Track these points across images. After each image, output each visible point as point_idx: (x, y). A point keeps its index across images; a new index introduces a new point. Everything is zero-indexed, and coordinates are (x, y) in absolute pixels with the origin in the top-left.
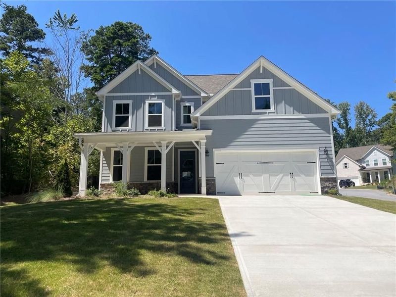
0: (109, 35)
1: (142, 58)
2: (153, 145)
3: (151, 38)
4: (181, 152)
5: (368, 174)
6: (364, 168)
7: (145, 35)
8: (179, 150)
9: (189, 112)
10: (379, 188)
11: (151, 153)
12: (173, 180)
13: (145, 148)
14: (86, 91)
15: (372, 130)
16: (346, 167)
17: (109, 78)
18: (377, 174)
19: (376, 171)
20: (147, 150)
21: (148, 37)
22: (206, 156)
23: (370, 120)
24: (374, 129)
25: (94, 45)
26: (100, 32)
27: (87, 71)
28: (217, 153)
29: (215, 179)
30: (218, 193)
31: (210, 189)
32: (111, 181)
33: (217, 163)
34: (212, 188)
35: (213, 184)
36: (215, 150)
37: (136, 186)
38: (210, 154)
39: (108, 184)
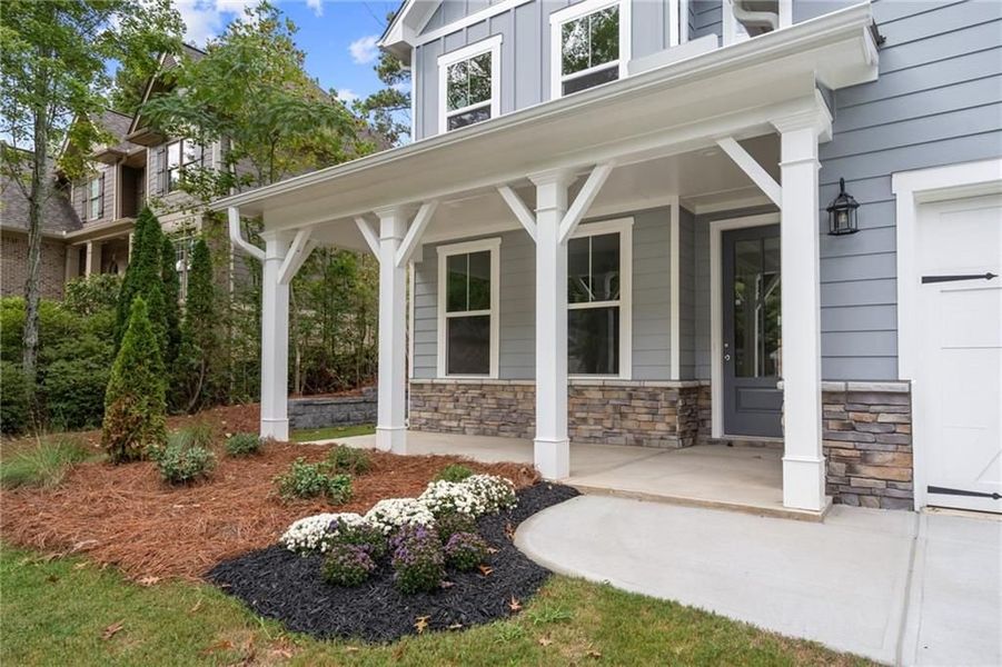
4: (724, 233)
8: (715, 228)
12: (675, 376)
28: (929, 203)
29: (907, 395)
30: (931, 490)
31: (864, 458)
32: (441, 374)
33: (926, 280)
34: (878, 459)
35: (890, 428)
36: (906, 186)
37: (520, 396)
38: (865, 217)
39: (433, 385)
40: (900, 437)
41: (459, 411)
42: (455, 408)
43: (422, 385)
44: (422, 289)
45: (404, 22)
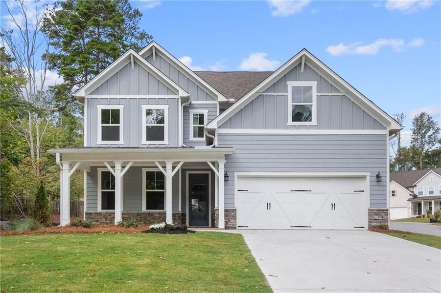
0: (82, 11)
1: (128, 44)
2: (154, 165)
3: (141, 15)
4: (189, 174)
5: (420, 204)
6: (415, 196)
7: (132, 12)
8: (188, 173)
9: (202, 122)
10: (432, 221)
11: (150, 175)
12: (180, 210)
13: (143, 169)
14: (52, 89)
15: (430, 150)
16: (393, 195)
17: (84, 73)
18: (430, 204)
19: (430, 201)
20: (144, 171)
21: (137, 13)
22: (225, 181)
23: (430, 136)
24: (434, 148)
25: (59, 23)
26: (68, 4)
27: (52, 61)
28: (239, 177)
29: (236, 210)
30: (239, 227)
31: (229, 221)
32: (99, 209)
33: (238, 190)
34: (231, 221)
35: (233, 216)
36: (236, 174)
37: (131, 216)
38: (230, 178)
39: (96, 213)
40: (234, 217)
41: (107, 221)
42: (106, 220)
43: (91, 213)
44: (90, 181)
45: (85, 90)
